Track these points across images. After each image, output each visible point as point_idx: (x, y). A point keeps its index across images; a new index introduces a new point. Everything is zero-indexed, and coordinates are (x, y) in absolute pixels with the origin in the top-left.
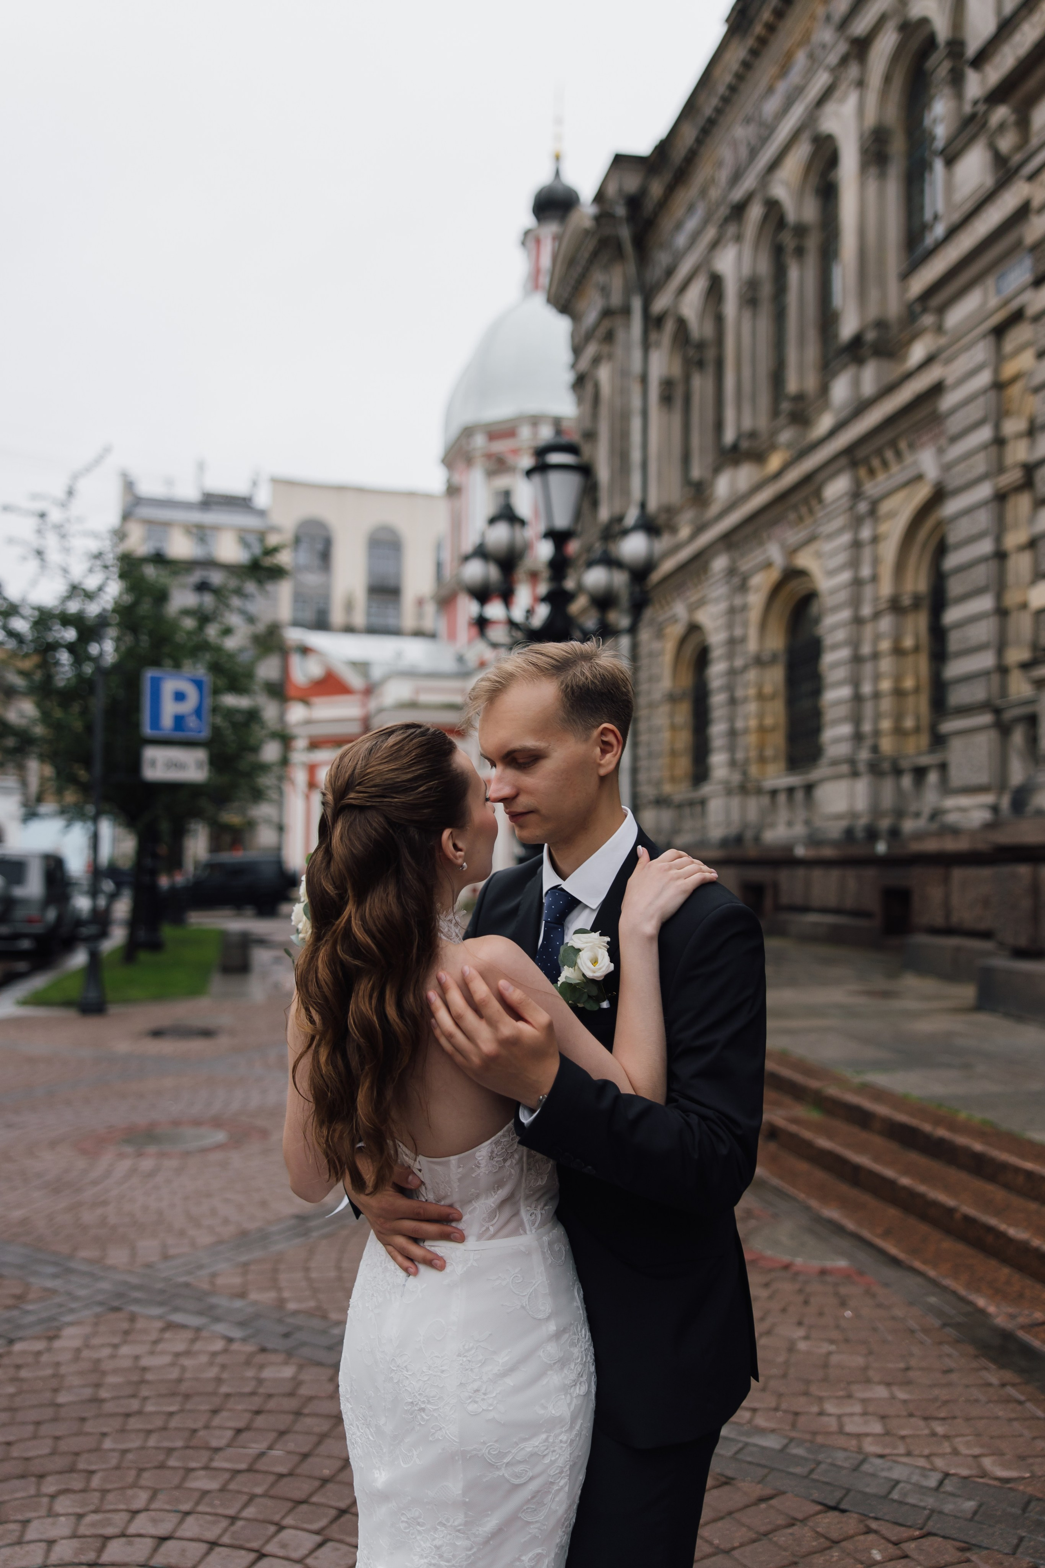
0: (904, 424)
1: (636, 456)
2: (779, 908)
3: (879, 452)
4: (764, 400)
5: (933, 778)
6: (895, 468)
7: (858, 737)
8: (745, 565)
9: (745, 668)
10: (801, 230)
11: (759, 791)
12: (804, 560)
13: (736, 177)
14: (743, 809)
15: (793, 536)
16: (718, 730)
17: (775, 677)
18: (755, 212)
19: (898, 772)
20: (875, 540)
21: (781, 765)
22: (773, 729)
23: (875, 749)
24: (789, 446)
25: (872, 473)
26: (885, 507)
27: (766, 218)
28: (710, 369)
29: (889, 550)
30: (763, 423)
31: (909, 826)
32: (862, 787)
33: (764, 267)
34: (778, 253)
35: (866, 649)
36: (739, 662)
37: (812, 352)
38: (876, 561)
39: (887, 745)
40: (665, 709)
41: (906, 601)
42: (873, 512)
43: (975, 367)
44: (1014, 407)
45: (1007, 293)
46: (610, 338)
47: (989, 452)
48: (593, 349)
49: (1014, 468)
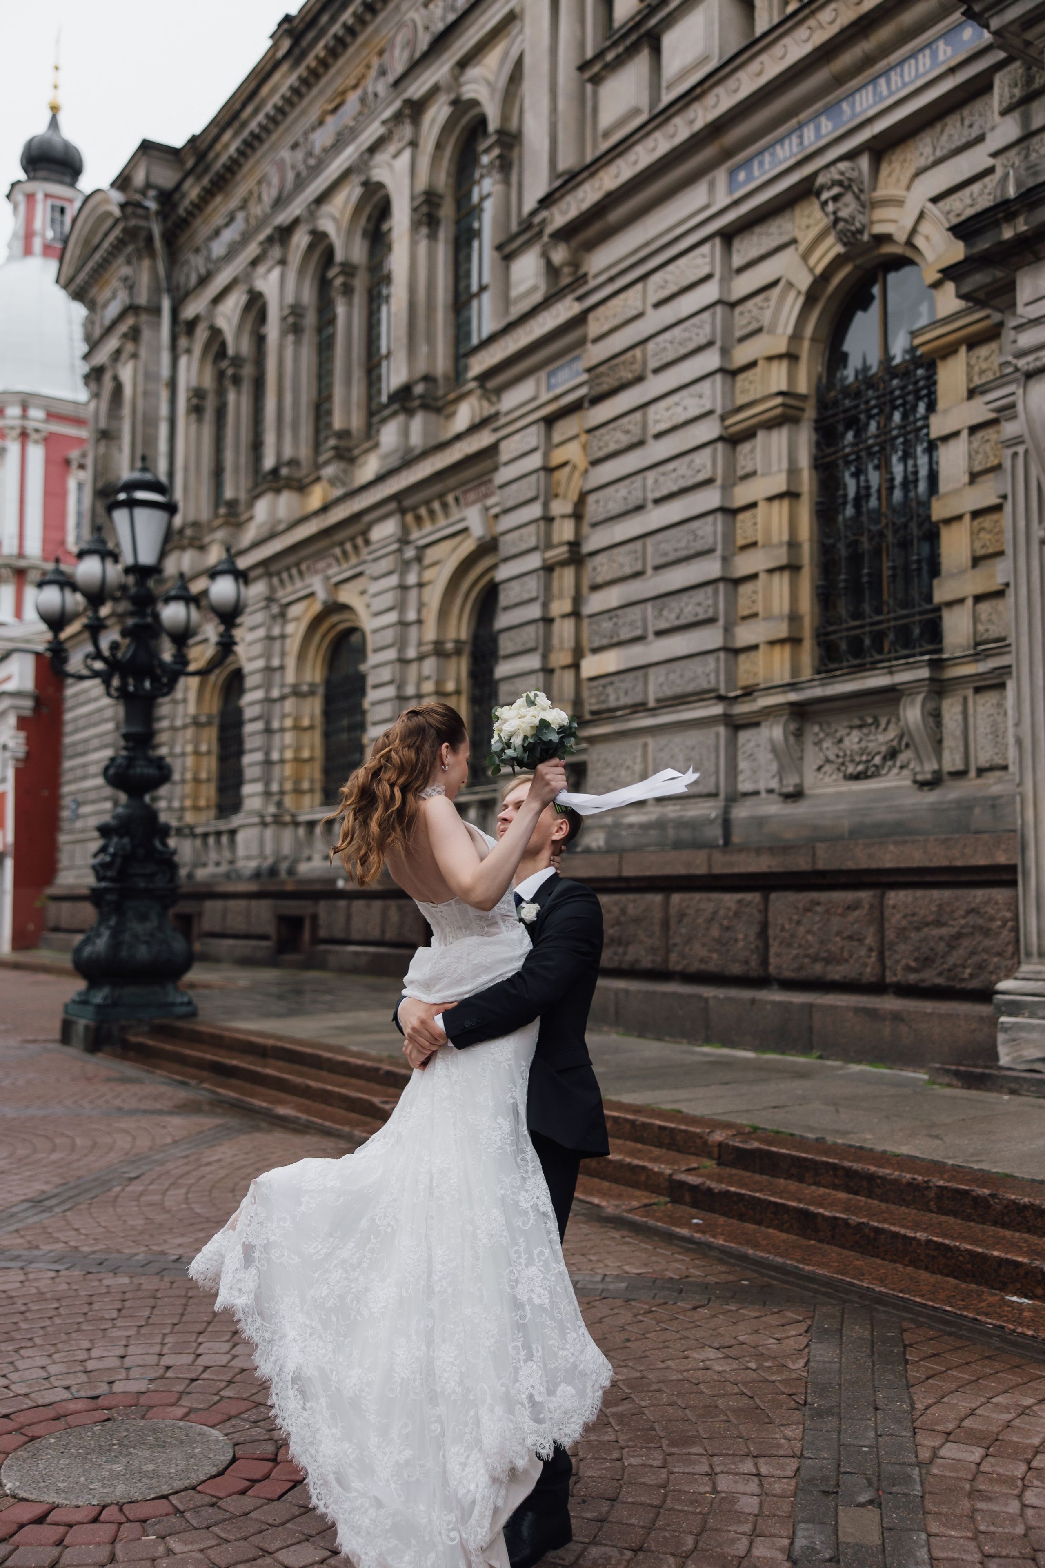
0: (451, 481)
2: (317, 940)
3: (427, 502)
4: (306, 430)
6: (442, 522)
8: (284, 594)
9: (283, 698)
10: (348, 270)
11: (296, 824)
12: (346, 596)
13: (280, 202)
14: (278, 841)
15: (337, 572)
16: (251, 759)
17: (313, 708)
18: (301, 239)
20: (421, 585)
21: (318, 797)
22: (311, 759)
24: (332, 482)
25: (418, 519)
26: (431, 555)
27: (311, 247)
28: (247, 387)
29: (434, 596)
30: (304, 453)
33: (308, 296)
34: (324, 285)
35: (410, 690)
36: (275, 693)
37: (358, 391)
38: (421, 606)
40: (189, 733)
41: (450, 646)
42: (419, 559)
43: (527, 448)
44: (561, 490)
45: (558, 391)
46: (134, 335)
47: (538, 527)
48: (112, 343)
49: (561, 544)
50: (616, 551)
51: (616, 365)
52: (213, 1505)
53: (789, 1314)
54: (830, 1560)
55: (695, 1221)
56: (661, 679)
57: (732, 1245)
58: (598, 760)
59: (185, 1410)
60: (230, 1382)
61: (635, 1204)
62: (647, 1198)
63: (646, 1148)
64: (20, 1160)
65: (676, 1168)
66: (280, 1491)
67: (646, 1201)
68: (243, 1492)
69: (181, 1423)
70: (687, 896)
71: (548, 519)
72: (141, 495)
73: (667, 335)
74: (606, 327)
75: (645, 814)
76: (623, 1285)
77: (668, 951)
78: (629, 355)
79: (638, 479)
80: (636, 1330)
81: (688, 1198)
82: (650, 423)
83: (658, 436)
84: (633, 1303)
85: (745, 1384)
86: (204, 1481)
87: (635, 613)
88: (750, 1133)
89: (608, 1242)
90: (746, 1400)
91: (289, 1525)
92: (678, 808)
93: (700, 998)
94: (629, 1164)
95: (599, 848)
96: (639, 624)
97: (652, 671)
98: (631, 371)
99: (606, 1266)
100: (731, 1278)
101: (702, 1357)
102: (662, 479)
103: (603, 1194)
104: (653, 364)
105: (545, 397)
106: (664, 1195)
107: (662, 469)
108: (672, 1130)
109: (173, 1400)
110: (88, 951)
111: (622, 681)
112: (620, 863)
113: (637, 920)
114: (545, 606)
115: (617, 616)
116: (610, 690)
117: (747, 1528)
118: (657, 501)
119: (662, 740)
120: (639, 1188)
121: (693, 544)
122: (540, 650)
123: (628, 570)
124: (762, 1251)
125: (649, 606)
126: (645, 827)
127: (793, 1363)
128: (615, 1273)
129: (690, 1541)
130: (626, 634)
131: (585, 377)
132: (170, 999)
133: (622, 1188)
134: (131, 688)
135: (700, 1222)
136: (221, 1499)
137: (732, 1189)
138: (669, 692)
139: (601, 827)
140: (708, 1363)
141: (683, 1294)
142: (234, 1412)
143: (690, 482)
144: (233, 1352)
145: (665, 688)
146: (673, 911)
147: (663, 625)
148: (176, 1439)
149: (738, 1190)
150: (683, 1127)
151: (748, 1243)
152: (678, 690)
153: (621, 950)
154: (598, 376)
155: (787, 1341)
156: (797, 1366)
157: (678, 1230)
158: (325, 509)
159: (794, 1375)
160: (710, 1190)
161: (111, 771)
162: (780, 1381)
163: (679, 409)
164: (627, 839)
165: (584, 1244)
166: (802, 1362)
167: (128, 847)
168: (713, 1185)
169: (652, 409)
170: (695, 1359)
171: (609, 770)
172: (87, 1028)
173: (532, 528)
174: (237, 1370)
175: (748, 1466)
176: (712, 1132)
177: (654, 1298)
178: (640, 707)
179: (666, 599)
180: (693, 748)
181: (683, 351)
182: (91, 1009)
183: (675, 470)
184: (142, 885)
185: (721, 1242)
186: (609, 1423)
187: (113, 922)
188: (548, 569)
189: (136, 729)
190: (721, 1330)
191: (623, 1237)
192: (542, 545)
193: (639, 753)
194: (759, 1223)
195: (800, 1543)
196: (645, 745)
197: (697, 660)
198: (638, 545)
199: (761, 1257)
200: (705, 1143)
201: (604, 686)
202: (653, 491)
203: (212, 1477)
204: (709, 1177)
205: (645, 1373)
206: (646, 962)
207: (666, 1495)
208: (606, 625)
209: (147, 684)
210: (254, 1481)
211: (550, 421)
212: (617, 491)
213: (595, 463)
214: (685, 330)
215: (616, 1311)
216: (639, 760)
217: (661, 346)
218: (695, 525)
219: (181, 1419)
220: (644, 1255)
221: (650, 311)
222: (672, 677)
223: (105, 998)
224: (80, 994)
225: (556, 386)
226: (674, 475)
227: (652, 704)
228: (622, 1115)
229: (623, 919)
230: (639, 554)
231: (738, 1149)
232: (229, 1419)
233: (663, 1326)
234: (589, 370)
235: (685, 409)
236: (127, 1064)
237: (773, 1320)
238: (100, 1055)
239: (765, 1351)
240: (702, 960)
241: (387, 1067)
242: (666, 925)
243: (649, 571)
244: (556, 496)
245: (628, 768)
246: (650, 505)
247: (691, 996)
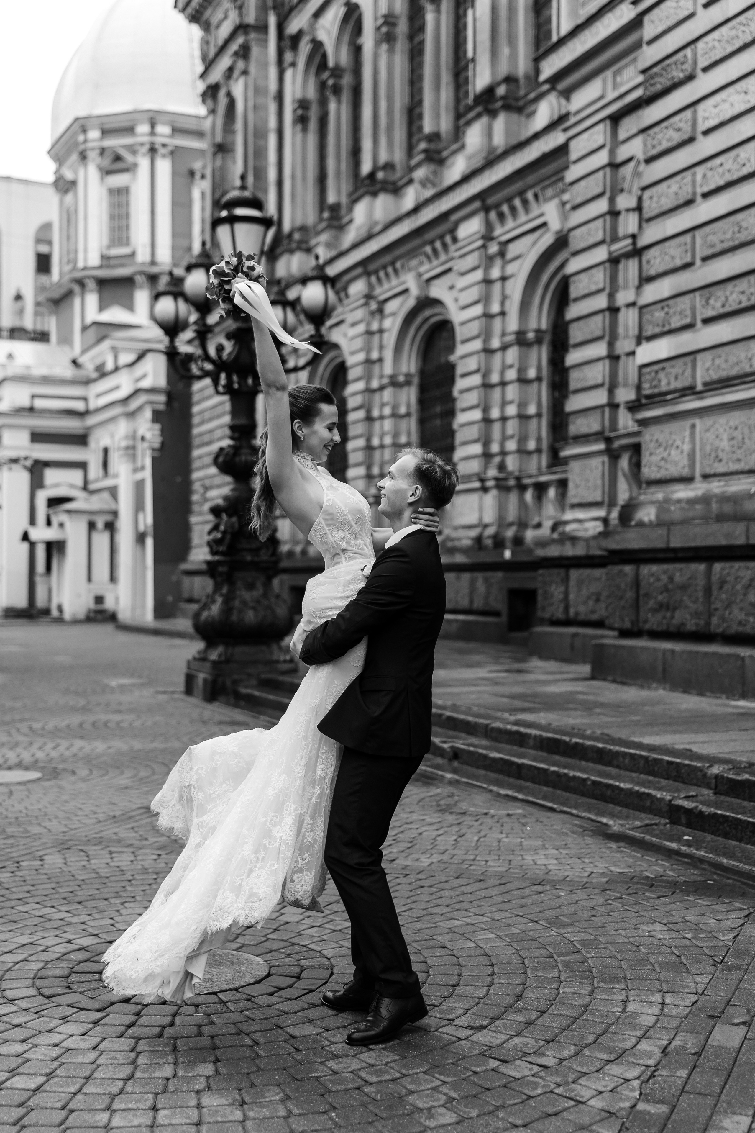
0: (531, 179)
1: (272, 174)
3: (509, 200)
4: (400, 135)
5: (552, 492)
6: (523, 217)
7: (487, 456)
8: (381, 292)
9: (382, 388)
12: (437, 291)
15: (428, 269)
16: (355, 445)
17: (409, 397)
19: (522, 488)
20: (504, 279)
23: (502, 467)
24: (424, 184)
25: (501, 216)
26: (513, 250)
28: (346, 96)
29: (516, 288)
30: (399, 156)
31: (530, 535)
32: (490, 499)
33: (400, 5)
35: (495, 378)
36: (375, 384)
37: (446, 94)
38: (504, 298)
39: (512, 463)
41: (531, 335)
42: (502, 254)
43: (595, 146)
44: (626, 186)
45: (623, 89)
46: (244, 53)
47: (605, 221)
48: (225, 62)
49: (626, 237)
50: (667, 244)
51: (668, 65)
52: (248, 1000)
53: (737, 904)
54: (694, 1054)
55: (685, 838)
56: (708, 364)
57: (711, 856)
58: (651, 441)
59: (239, 945)
60: (275, 930)
61: (638, 823)
62: (649, 819)
63: (657, 779)
64: (141, 779)
65: (676, 795)
66: (297, 995)
67: (648, 822)
68: (271, 994)
69: (234, 953)
70: (727, 565)
71: (614, 213)
72: (240, 211)
73: (716, 34)
74: (660, 29)
75: (692, 490)
76: (605, 880)
77: (710, 615)
78: (680, 55)
79: (689, 174)
80: (603, 910)
81: (683, 820)
82: (700, 120)
83: (707, 132)
84: (608, 892)
85: (677, 947)
86: (244, 986)
87: (685, 302)
88: (745, 767)
89: (604, 850)
90: (674, 957)
91: (299, 1014)
92: (722, 483)
93: (737, 657)
94: (638, 791)
95: (651, 522)
96: (688, 312)
97: (699, 357)
98: (682, 70)
99: (596, 866)
100: (699, 878)
101: (649, 929)
102: (709, 174)
103: (613, 816)
104: (703, 63)
105: (611, 95)
106: (665, 818)
107: (709, 164)
108: (678, 764)
109: (231, 939)
110: (205, 615)
111: (673, 367)
112: (668, 535)
113: (683, 588)
114: (611, 296)
115: (668, 306)
116: (662, 375)
117: (638, 1033)
118: (706, 195)
119: (708, 421)
120: (645, 813)
121: (738, 235)
122: (607, 338)
123: (678, 262)
124: (734, 861)
125: (697, 294)
126: (692, 502)
127: (724, 936)
128: (601, 871)
129: (591, 1038)
130: (676, 322)
131: (640, 78)
132: (275, 657)
133: (631, 811)
134: (236, 386)
135: (691, 838)
136: (254, 997)
137: (719, 812)
138: (714, 376)
139: (653, 503)
140: (652, 933)
141: (653, 888)
142: (274, 948)
143: (735, 176)
144: (282, 911)
145: (711, 372)
146: (714, 578)
147: (710, 313)
148: (229, 961)
149: (724, 813)
150: (687, 762)
151: (725, 855)
152: (723, 374)
153: (668, 615)
154: (652, 77)
155: (726, 921)
156: (726, 938)
157: (668, 844)
158: (416, 210)
159: (721, 944)
160: (701, 812)
161: (221, 459)
162: (707, 947)
163: (727, 106)
164: (676, 513)
165: (583, 850)
166: (732, 936)
167: (236, 526)
168: (704, 809)
169: (701, 107)
170: (643, 930)
171: (661, 450)
172: (205, 680)
173: (599, 222)
174: (282, 923)
175: (657, 997)
176: (711, 766)
177: (627, 889)
178: (689, 391)
179: (712, 289)
180: (736, 428)
181: (730, 49)
182: (208, 665)
183: (721, 165)
184: (249, 558)
185: (702, 853)
186: (557, 967)
187: (225, 590)
188: (614, 261)
189: (242, 421)
190: (674, 913)
191: (619, 847)
192: (608, 239)
193: (687, 433)
194: (740, 841)
195: (676, 1043)
196: (693, 426)
197: (741, 345)
198: (688, 238)
199: (733, 865)
200: (705, 775)
201: (657, 372)
202: (701, 186)
203: (250, 984)
204: (703, 803)
205: (598, 937)
206: (691, 626)
207: (585, 1011)
208: (659, 315)
209: (250, 381)
210: (280, 989)
211: (615, 119)
212: (669, 187)
213: (649, 160)
214: (731, 29)
215: (592, 897)
216: (687, 440)
217: (710, 45)
218: (740, 216)
219: (236, 950)
220: (631, 860)
221: (700, 11)
222: (717, 361)
223: (220, 656)
224: (199, 652)
225: (622, 84)
226: (720, 170)
227: (699, 387)
228: (638, 752)
229: (670, 586)
230: (689, 247)
231: (731, 780)
232: (271, 952)
233: (627, 908)
234: (644, 72)
235: (732, 105)
236: (237, 710)
237: (720, 907)
238: (216, 703)
239: (704, 928)
240: (740, 623)
241: (448, 713)
242: (708, 591)
243: (698, 262)
244: (622, 191)
245: (677, 447)
246: (699, 199)
247: (729, 655)
